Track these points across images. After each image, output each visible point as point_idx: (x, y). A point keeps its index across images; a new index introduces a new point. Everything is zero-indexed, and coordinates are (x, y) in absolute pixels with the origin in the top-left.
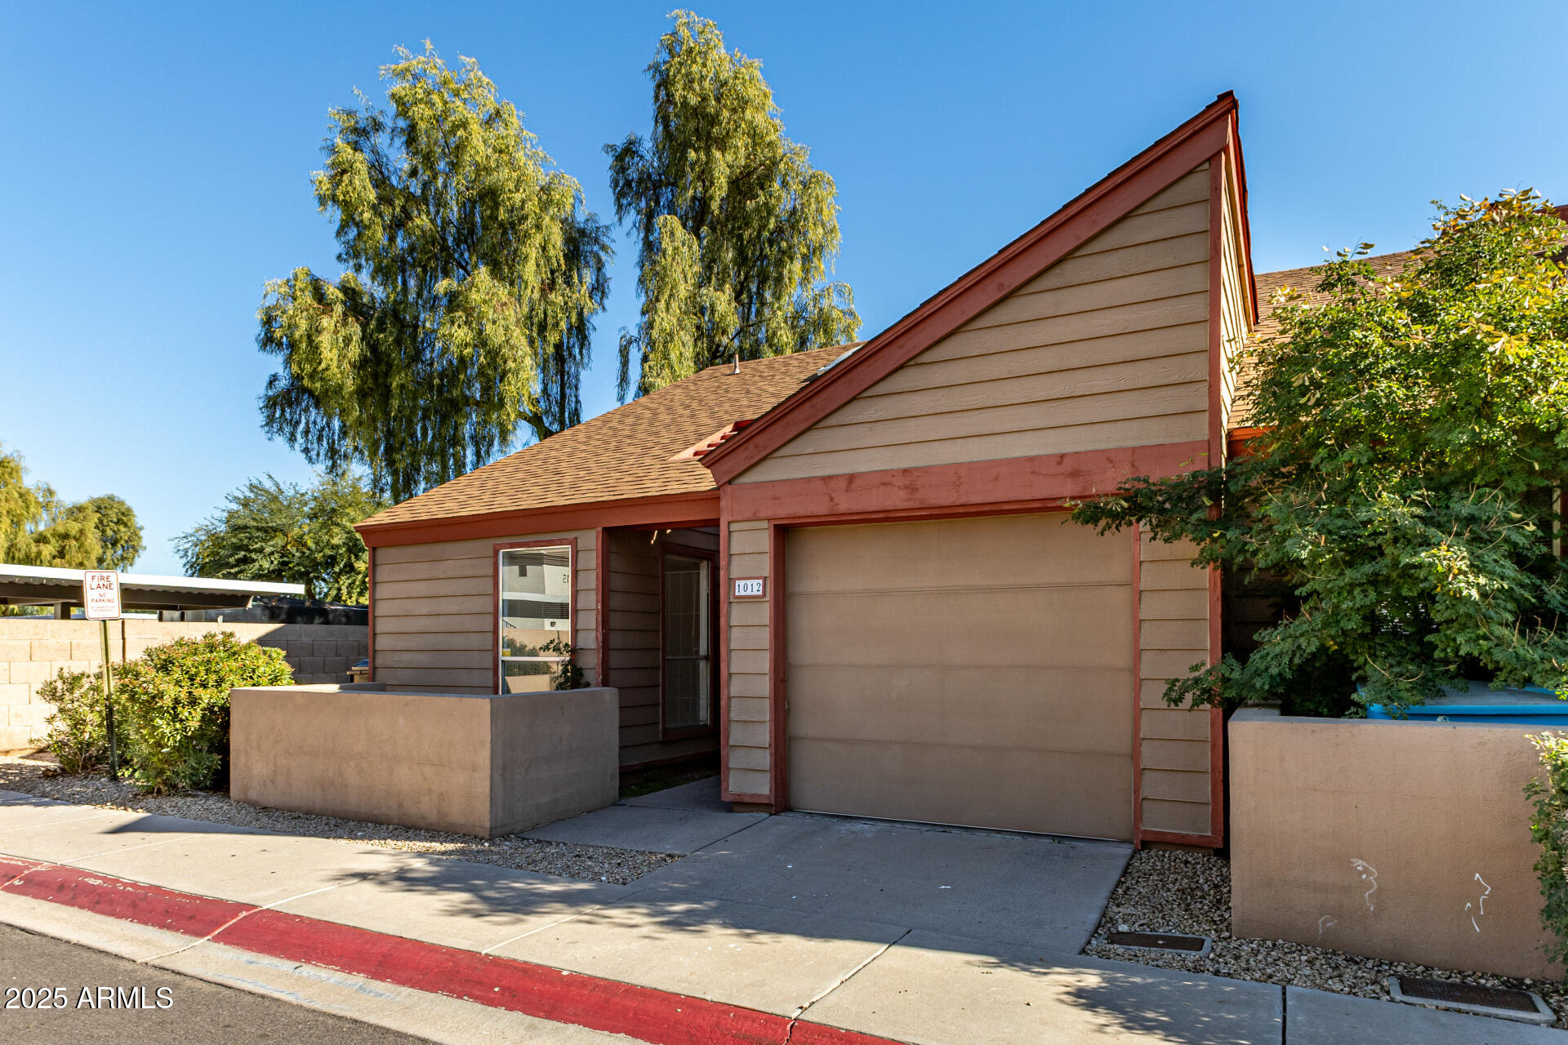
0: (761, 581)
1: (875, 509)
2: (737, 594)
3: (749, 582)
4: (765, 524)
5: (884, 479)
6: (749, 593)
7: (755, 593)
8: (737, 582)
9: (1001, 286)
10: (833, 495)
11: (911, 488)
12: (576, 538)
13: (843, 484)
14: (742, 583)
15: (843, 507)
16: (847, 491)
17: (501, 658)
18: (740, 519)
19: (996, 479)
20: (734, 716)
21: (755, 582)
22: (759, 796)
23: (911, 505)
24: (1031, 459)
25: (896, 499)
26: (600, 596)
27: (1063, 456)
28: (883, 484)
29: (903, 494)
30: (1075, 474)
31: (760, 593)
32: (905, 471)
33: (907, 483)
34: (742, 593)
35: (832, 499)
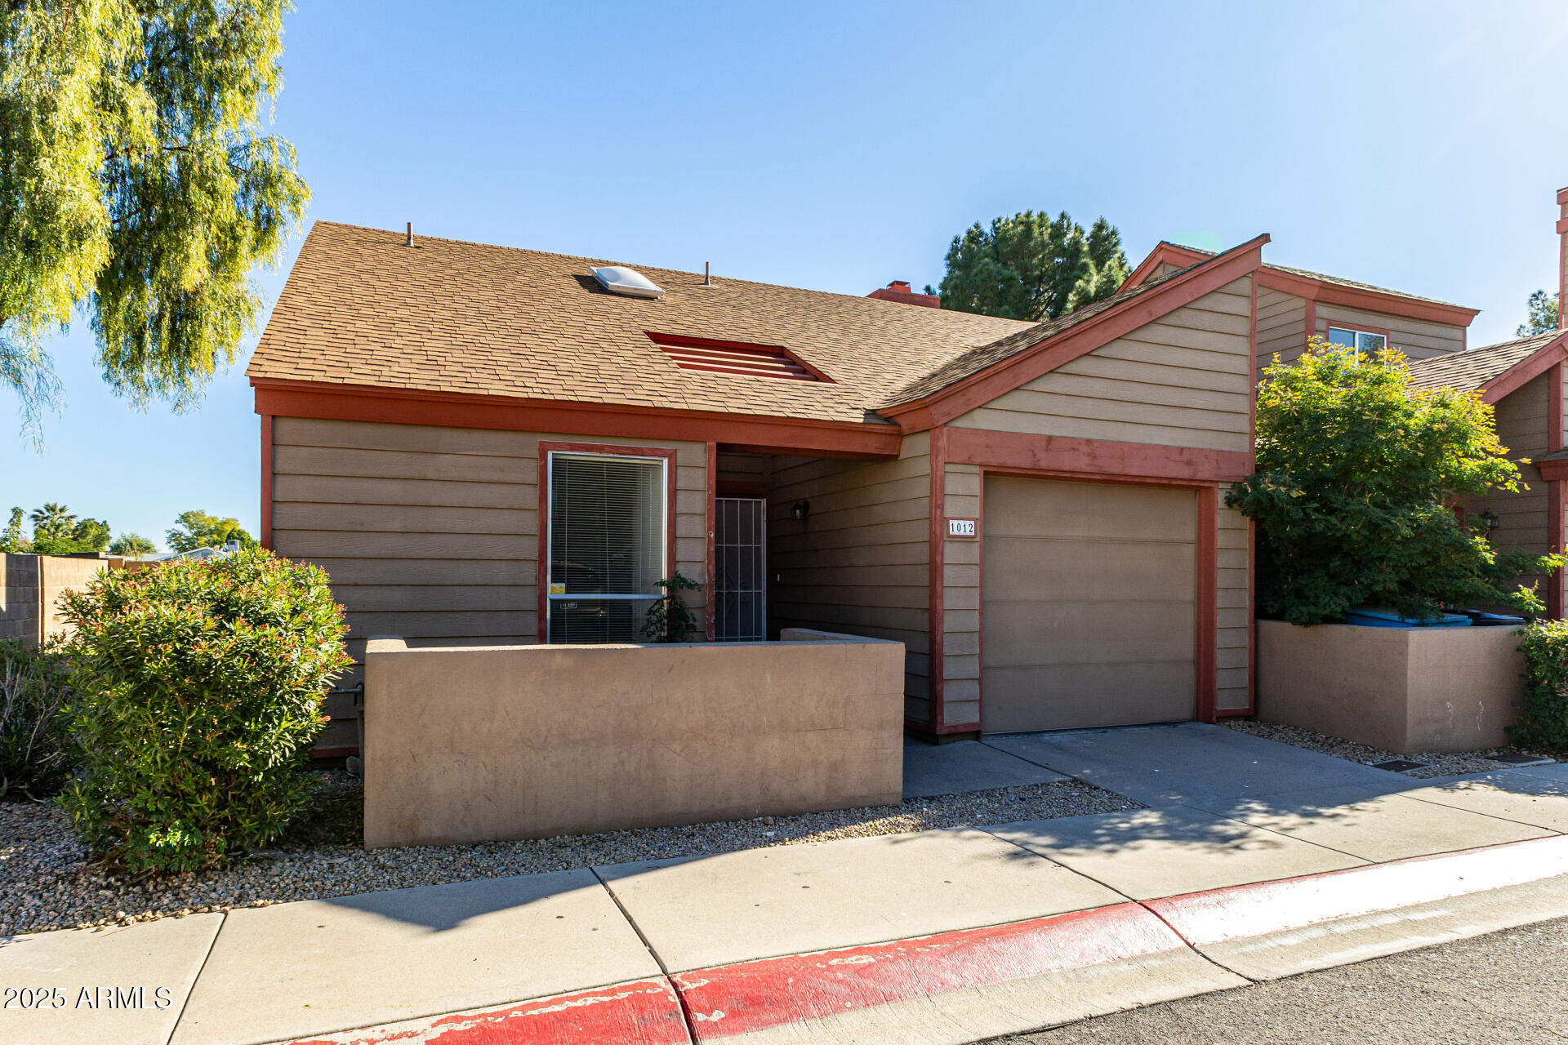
0: (973, 523)
1: (1067, 469)
2: (951, 533)
3: (962, 523)
4: (976, 469)
5: (1073, 445)
6: (962, 533)
7: (968, 533)
8: (951, 522)
9: (1150, 313)
10: (1036, 451)
11: (1092, 456)
12: (676, 451)
13: (1044, 444)
14: (955, 523)
15: (1043, 464)
16: (1046, 450)
17: (550, 596)
18: (956, 461)
19: (1146, 459)
20: (946, 651)
21: (967, 523)
22: (970, 724)
23: (1088, 469)
24: (1166, 447)
25: (1081, 464)
26: (713, 523)
27: (1182, 449)
28: (1074, 449)
29: (1087, 460)
30: (1189, 463)
31: (973, 533)
32: (1088, 441)
33: (1089, 451)
34: (956, 532)
35: (1034, 455)
